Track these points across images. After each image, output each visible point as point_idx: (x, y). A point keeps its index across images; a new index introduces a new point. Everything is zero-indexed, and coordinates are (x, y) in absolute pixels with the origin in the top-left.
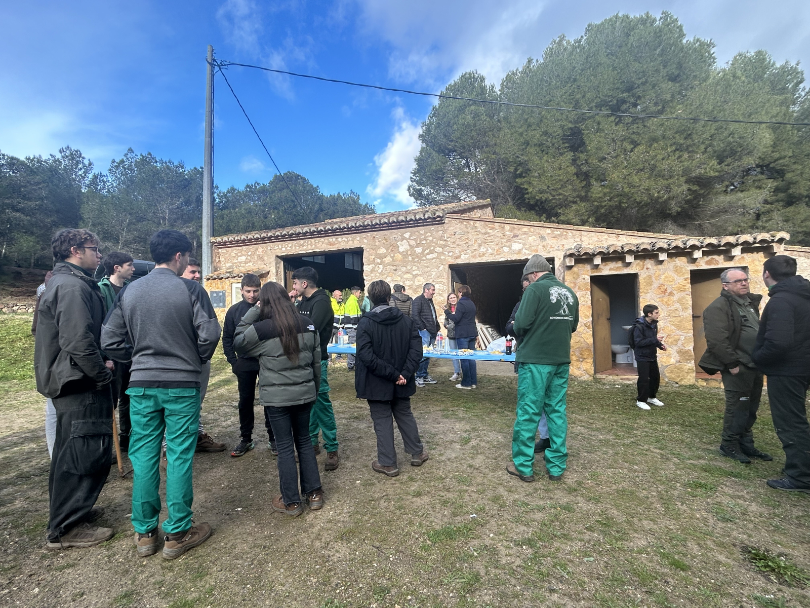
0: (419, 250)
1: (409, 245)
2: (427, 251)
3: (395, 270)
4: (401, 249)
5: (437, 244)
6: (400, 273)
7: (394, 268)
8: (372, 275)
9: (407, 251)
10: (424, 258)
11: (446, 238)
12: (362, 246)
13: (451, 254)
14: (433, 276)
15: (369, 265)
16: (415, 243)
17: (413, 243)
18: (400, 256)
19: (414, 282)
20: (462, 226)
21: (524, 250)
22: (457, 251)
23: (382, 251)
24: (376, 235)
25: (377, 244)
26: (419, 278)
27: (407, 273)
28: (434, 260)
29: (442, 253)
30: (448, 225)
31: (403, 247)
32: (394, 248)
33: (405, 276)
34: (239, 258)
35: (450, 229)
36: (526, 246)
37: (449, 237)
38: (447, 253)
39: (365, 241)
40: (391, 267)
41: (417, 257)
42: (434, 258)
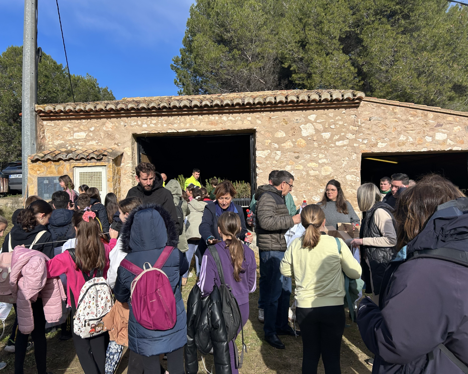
0: (327, 135)
1: (315, 129)
2: (336, 137)
3: (297, 158)
4: (305, 133)
5: (348, 129)
6: (303, 161)
7: (296, 155)
8: (268, 162)
9: (312, 136)
10: (333, 145)
11: (360, 124)
12: (255, 128)
13: (365, 142)
14: (343, 165)
15: (263, 150)
16: (322, 127)
17: (320, 127)
18: (304, 142)
19: (320, 172)
20: (380, 111)
21: (449, 141)
22: (373, 139)
23: (281, 134)
24: (273, 116)
25: (274, 126)
26: (326, 167)
27: (312, 161)
28: (345, 148)
29: (355, 140)
30: (363, 109)
31: (307, 131)
32: (295, 131)
33: (308, 165)
34: (76, 134)
35: (364, 113)
36: (451, 137)
37: (363, 123)
38: (360, 140)
39: (259, 122)
40: (293, 154)
41: (325, 143)
42: (344, 146)
